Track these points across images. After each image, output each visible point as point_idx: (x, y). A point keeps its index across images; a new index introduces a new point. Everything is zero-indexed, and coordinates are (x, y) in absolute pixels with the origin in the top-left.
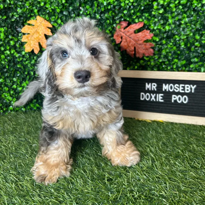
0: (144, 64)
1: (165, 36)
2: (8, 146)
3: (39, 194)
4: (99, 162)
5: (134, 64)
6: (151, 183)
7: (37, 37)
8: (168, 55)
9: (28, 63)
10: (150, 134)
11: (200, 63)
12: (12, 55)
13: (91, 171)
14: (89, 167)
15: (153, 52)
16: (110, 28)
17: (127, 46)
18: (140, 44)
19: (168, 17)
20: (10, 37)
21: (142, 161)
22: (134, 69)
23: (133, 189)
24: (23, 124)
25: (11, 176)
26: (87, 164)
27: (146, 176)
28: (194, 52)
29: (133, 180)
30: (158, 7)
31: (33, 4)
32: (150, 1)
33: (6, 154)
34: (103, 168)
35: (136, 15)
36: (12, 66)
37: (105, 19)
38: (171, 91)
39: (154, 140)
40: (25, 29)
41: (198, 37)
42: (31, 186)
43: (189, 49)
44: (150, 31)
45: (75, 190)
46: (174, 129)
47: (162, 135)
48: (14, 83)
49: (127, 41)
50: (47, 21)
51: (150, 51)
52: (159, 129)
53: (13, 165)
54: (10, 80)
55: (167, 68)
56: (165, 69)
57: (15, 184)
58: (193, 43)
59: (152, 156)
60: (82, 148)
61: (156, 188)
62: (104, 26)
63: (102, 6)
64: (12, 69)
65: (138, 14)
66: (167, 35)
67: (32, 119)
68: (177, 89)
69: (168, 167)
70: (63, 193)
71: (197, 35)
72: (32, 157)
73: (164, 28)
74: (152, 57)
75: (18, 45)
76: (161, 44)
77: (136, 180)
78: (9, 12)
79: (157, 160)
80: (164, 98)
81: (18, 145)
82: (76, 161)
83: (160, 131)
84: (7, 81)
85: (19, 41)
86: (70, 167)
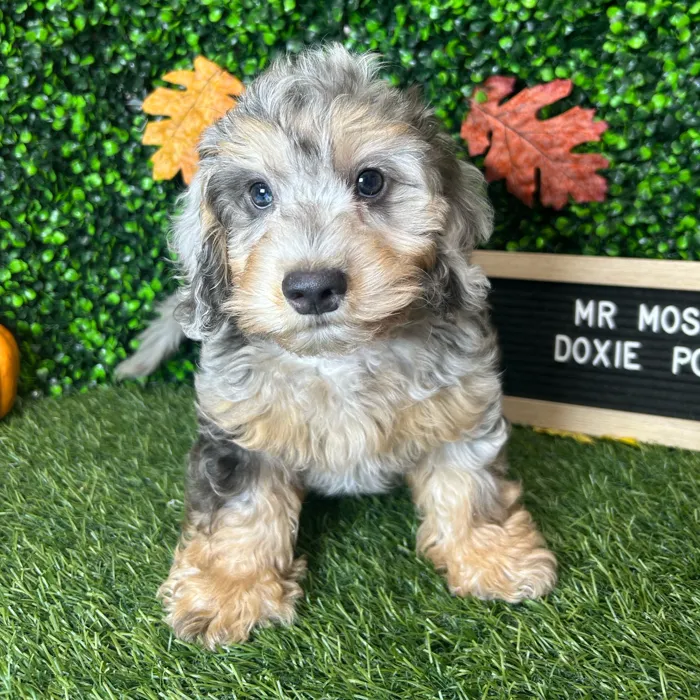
0: (569, 233)
1: (650, 131)
2: (85, 500)
3: (184, 682)
4: (402, 578)
5: (532, 229)
6: (599, 669)
7: (194, 130)
8: (661, 199)
9: (162, 217)
10: (589, 486)
12: (108, 189)
13: (374, 607)
14: (366, 593)
15: (604, 188)
16: (448, 100)
17: (510, 164)
18: (557, 159)
19: (662, 64)
20: (105, 127)
21: (564, 584)
22: (532, 248)
23: (530, 689)
24: (136, 428)
25: (87, 608)
26: (357, 583)
27: (578, 641)
29: (531, 656)
30: (626, 28)
31: (184, 14)
32: (598, 4)
33: (75, 528)
34: (414, 601)
35: (544, 54)
36: (109, 227)
37: (433, 67)
38: (670, 330)
39: (604, 508)
40: (155, 102)
42: (158, 650)
44: (593, 111)
45: (311, 673)
46: (681, 474)
47: (634, 492)
48: (111, 284)
49: (508, 147)
50: (232, 73)
51: (594, 185)
52: (623, 468)
53: (96, 567)
54: (99, 275)
55: (654, 247)
56: (649, 252)
57: (101, 636)
59: (600, 566)
60: (342, 523)
61: (616, 690)
63: (421, 23)
64: (106, 238)
65: (553, 51)
66: (658, 128)
67: (168, 410)
68: (691, 327)
69: (661, 612)
70: (269, 684)
72: (166, 544)
73: (646, 102)
74: (601, 204)
75: (128, 157)
76: (636, 161)
77: (540, 656)
78: (103, 42)
79: (618, 584)
80: (641, 356)
81: (117, 500)
82: (318, 567)
83: (626, 475)
84: (90, 279)
85: (135, 141)
86: (295, 591)
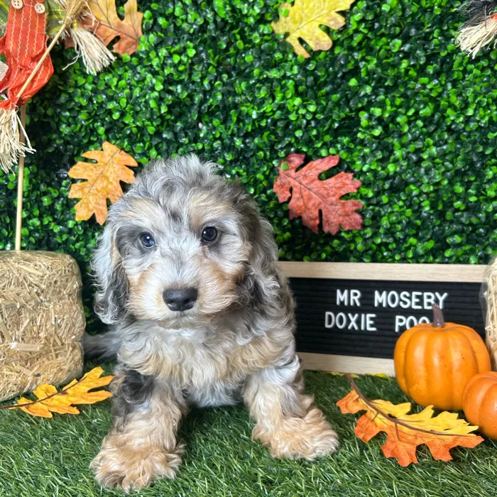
0: (341, 249)
1: (387, 186)
2: (38, 422)
5: (319, 248)
6: (359, 486)
7: (103, 188)
8: (396, 227)
9: (81, 246)
11: (467, 248)
12: (45, 227)
14: (222, 459)
15: (361, 221)
16: (265, 169)
17: (304, 208)
18: (332, 204)
19: (393, 145)
20: (43, 187)
27: (347, 473)
28: (451, 222)
30: (370, 124)
31: (96, 115)
32: (353, 109)
35: (322, 140)
37: (255, 148)
38: (393, 306)
40: (77, 171)
41: (459, 189)
43: (441, 215)
44: (353, 174)
49: (302, 197)
50: (126, 152)
51: (355, 219)
55: (393, 257)
56: (390, 260)
58: (449, 202)
61: (368, 496)
62: (251, 164)
63: (247, 121)
65: (328, 138)
66: (392, 184)
71: (459, 184)
72: (94, 441)
73: (383, 169)
74: (359, 231)
75: (58, 207)
76: (379, 204)
77: (325, 483)
80: (376, 323)
85: (63, 196)
86: (176, 459)
